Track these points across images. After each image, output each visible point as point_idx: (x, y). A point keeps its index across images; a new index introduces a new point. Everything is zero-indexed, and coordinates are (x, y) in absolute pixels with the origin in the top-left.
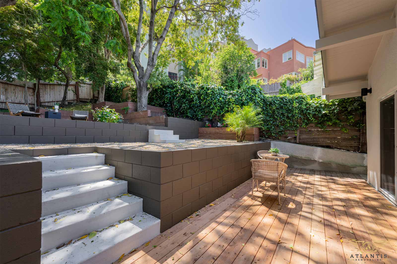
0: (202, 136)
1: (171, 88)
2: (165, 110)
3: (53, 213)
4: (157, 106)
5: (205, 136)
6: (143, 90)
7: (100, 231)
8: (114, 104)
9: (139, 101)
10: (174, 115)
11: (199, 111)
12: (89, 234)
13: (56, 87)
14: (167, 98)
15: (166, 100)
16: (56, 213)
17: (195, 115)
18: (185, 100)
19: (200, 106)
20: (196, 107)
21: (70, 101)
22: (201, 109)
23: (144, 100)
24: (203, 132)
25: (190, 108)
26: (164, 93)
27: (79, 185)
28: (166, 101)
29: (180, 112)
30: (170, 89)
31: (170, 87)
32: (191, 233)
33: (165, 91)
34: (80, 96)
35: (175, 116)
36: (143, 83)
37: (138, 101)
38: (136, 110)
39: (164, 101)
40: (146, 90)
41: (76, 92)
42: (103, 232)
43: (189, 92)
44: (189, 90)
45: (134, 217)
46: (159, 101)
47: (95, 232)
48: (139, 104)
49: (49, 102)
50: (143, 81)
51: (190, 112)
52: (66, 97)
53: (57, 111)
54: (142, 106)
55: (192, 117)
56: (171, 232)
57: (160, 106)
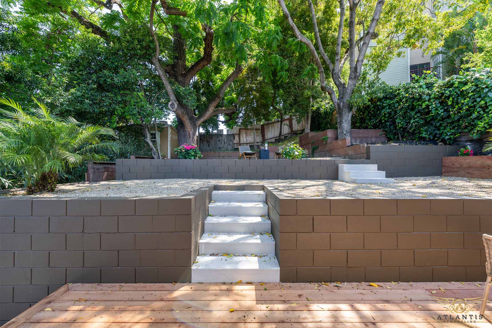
0: (451, 172)
1: (392, 97)
2: (384, 131)
3: (217, 232)
4: (370, 128)
5: (458, 171)
6: (344, 113)
7: (236, 256)
8: (315, 134)
9: (340, 128)
10: (398, 138)
11: (447, 126)
12: (229, 254)
13: (275, 124)
14: (385, 114)
15: (383, 118)
16: (219, 232)
17: (439, 134)
18: (413, 113)
19: (449, 117)
20: (440, 120)
21: (286, 135)
22: (452, 123)
23: (346, 125)
24: (453, 165)
25: (427, 123)
26: (378, 109)
27: (240, 216)
28: (384, 120)
29: (408, 132)
30: (388, 101)
31: (389, 98)
32: (307, 298)
33: (380, 105)
34: (293, 128)
35: (400, 138)
36: (343, 103)
37: (338, 127)
38: (337, 138)
39: (380, 121)
40: (347, 112)
41: (291, 126)
42: (236, 257)
43: (420, 98)
44: (419, 95)
45: (264, 256)
46: (374, 121)
47: (232, 255)
48: (339, 131)
49: (270, 139)
50: (343, 102)
51: (426, 131)
52: (281, 132)
53: (266, 149)
54: (343, 133)
55: (432, 138)
56: (290, 287)
57: (375, 127)
